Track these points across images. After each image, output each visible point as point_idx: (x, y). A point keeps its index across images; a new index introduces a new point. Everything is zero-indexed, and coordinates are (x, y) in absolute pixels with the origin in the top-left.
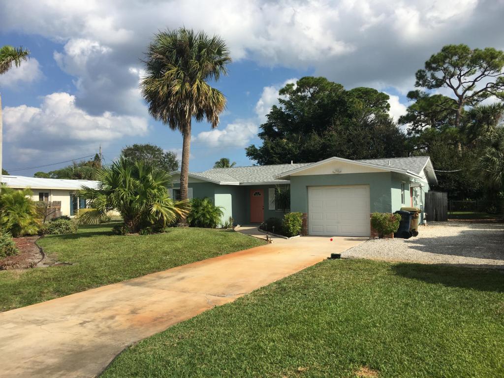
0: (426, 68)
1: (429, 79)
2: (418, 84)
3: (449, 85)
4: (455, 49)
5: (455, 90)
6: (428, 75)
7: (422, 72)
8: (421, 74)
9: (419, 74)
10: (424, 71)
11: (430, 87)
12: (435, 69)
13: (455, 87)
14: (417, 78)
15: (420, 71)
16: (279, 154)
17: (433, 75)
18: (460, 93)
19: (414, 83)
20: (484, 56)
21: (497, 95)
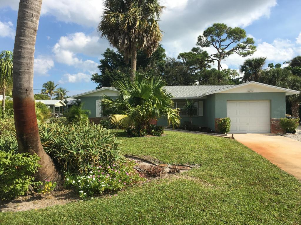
0: (203, 34)
1: (204, 41)
2: (197, 44)
3: (214, 46)
4: (221, 26)
5: (218, 50)
6: (204, 38)
7: (201, 37)
9: (199, 38)
11: (203, 46)
12: (207, 36)
13: (218, 48)
14: (198, 40)
15: (200, 36)
18: (221, 51)
19: (196, 43)
20: (237, 31)
21: (240, 54)
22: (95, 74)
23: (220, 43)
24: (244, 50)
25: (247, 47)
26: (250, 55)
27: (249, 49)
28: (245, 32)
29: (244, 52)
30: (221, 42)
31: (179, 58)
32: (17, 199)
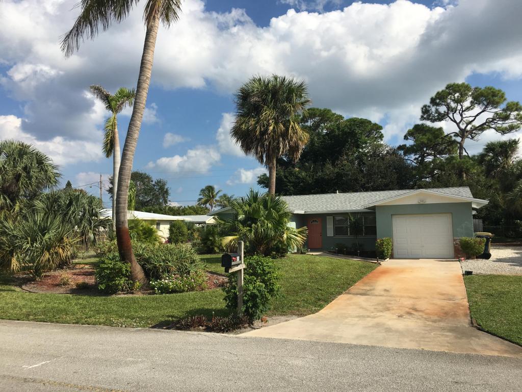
0: (431, 103)
1: (433, 114)
2: (422, 118)
3: (452, 120)
4: (459, 87)
5: (458, 124)
6: (433, 109)
7: (427, 107)
8: (426, 109)
9: (424, 109)
10: (429, 107)
11: (433, 121)
12: (438, 105)
13: (458, 122)
14: (423, 112)
15: (425, 106)
16: (293, 182)
17: (437, 110)
18: (463, 127)
19: (420, 117)
20: (486, 94)
21: (497, 129)
22: (263, 176)
23: (462, 113)
24: (507, 122)
25: (512, 117)
26: (514, 131)
27: (514, 120)
28: (503, 94)
29: (505, 126)
30: (463, 111)
31: (406, 138)
32: (118, 293)
